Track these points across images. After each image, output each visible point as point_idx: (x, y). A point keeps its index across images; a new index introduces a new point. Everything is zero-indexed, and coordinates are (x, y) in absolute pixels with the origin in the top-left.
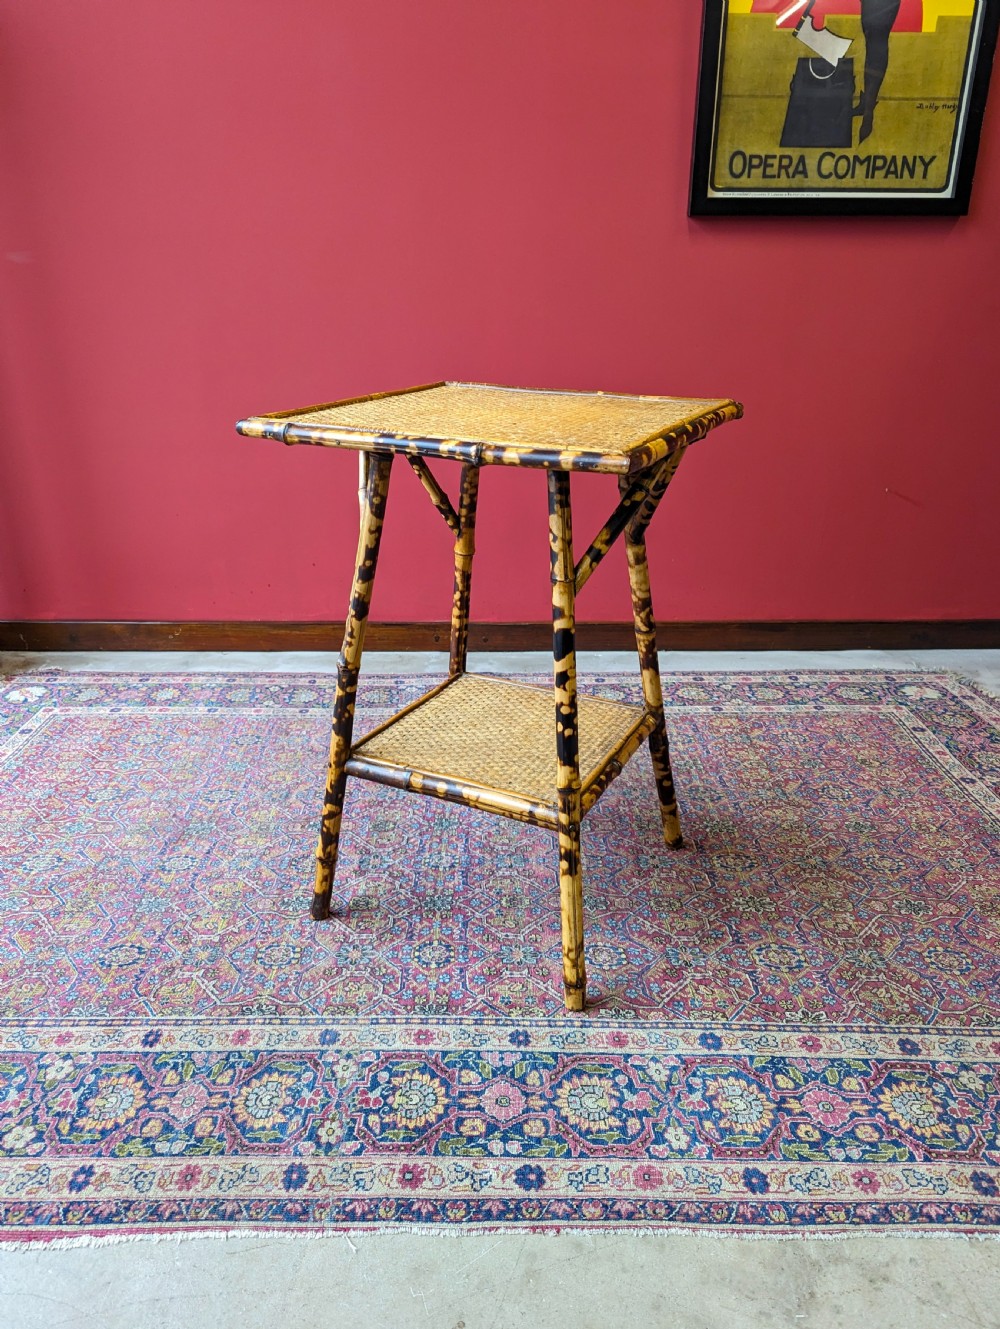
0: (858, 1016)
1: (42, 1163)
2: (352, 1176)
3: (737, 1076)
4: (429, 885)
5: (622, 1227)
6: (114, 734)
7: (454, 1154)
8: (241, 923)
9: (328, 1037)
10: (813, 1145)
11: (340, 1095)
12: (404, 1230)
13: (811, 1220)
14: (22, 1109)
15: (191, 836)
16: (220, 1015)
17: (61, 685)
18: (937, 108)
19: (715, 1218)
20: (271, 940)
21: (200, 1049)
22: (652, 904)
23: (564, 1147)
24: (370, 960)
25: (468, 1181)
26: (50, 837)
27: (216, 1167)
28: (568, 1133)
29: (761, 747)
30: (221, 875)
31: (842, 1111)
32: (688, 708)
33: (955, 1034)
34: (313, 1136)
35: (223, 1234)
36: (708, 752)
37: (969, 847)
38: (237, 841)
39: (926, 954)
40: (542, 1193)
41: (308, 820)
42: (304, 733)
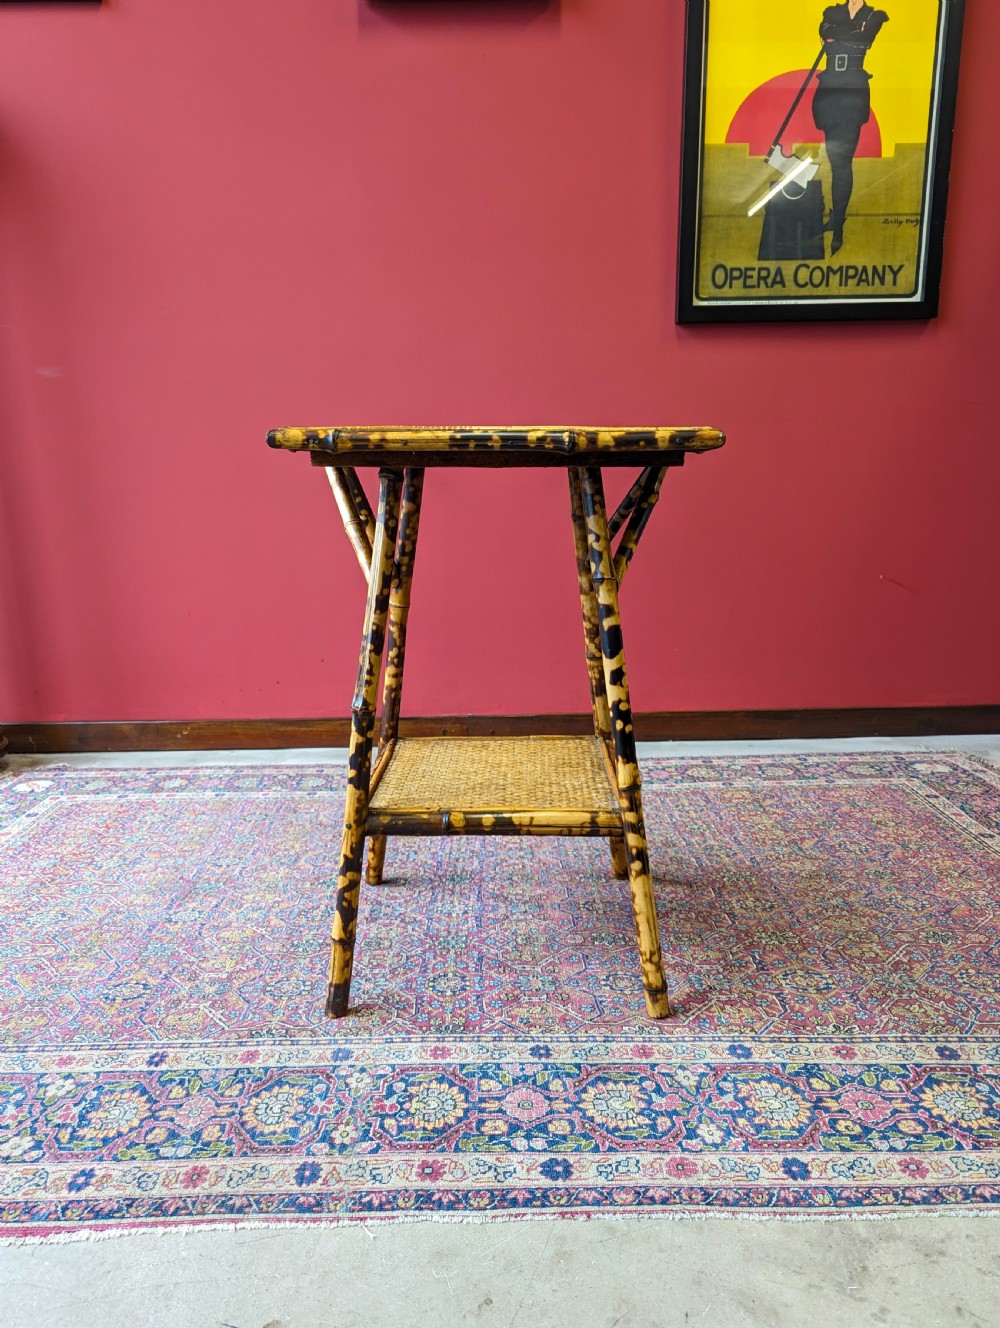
0: (892, 1028)
1: (40, 1167)
2: (368, 1172)
3: (770, 1080)
4: (443, 928)
5: (657, 1212)
6: (121, 815)
7: (476, 1150)
8: (248, 963)
9: (340, 1055)
10: (853, 1138)
11: (355, 1102)
12: (424, 1218)
13: (858, 1202)
14: (20, 1122)
15: (198, 894)
16: (228, 1039)
17: (68, 778)
18: (901, 223)
19: (755, 1202)
20: (280, 976)
21: (207, 1067)
22: (672, 939)
23: (591, 1143)
24: (383, 990)
25: (491, 1174)
26: (55, 898)
27: (224, 1167)
28: (595, 1131)
29: (774, 813)
30: (229, 924)
31: (884, 1108)
32: (699, 784)
33: (994, 1041)
34: (327, 1138)
35: (232, 1226)
36: (721, 818)
37: (994, 889)
38: (245, 897)
39: (957, 976)
40: (568, 1183)
41: (317, 879)
42: (313, 810)
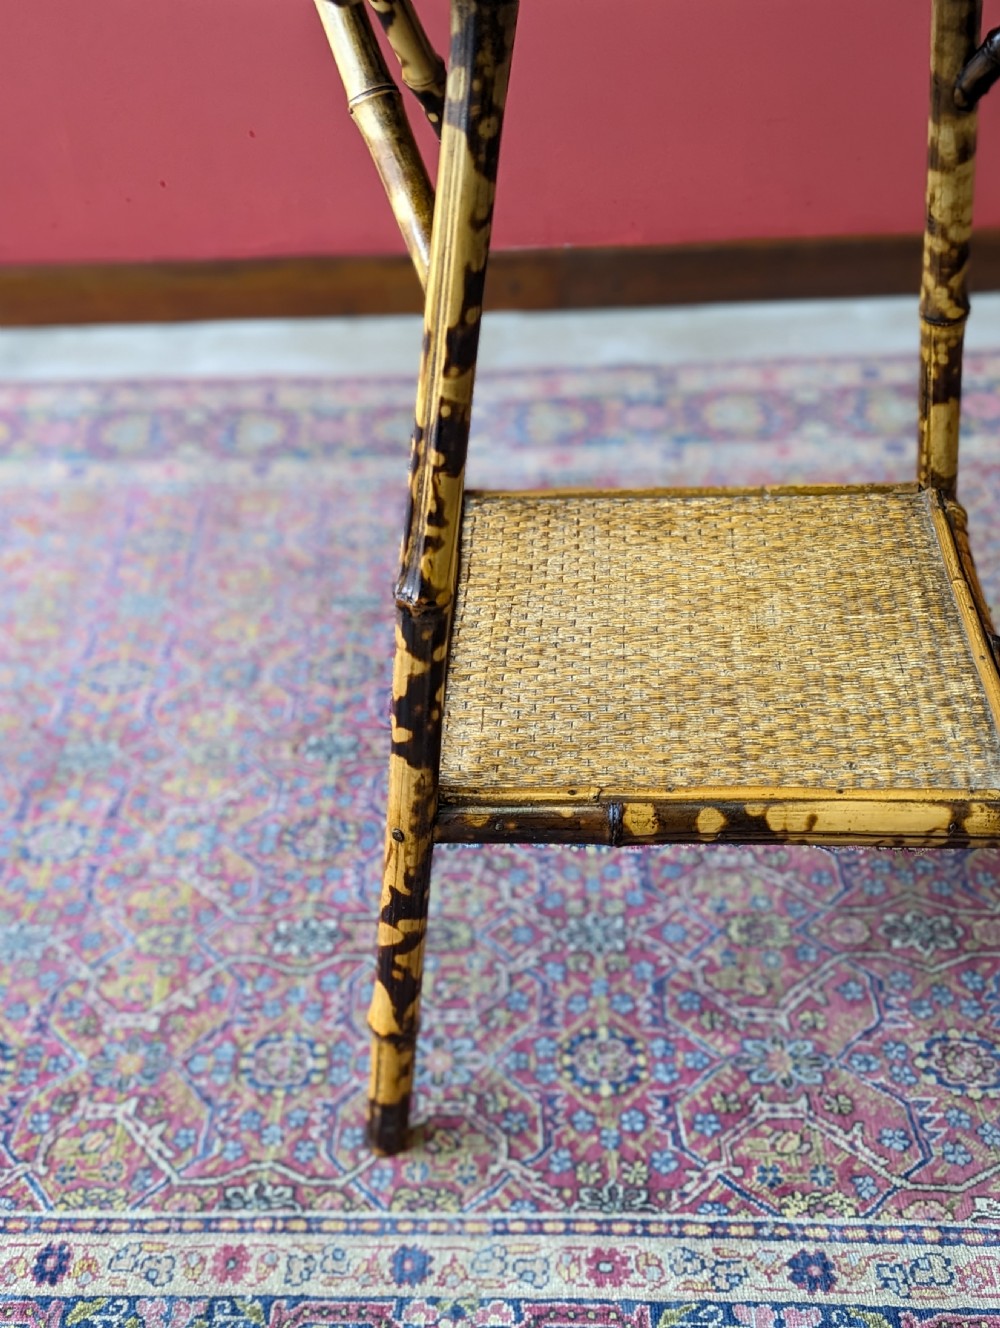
8: (197, 985)
9: (408, 1265)
16: (182, 1209)
20: (263, 1026)
21: (151, 1290)
24: (473, 1075)
